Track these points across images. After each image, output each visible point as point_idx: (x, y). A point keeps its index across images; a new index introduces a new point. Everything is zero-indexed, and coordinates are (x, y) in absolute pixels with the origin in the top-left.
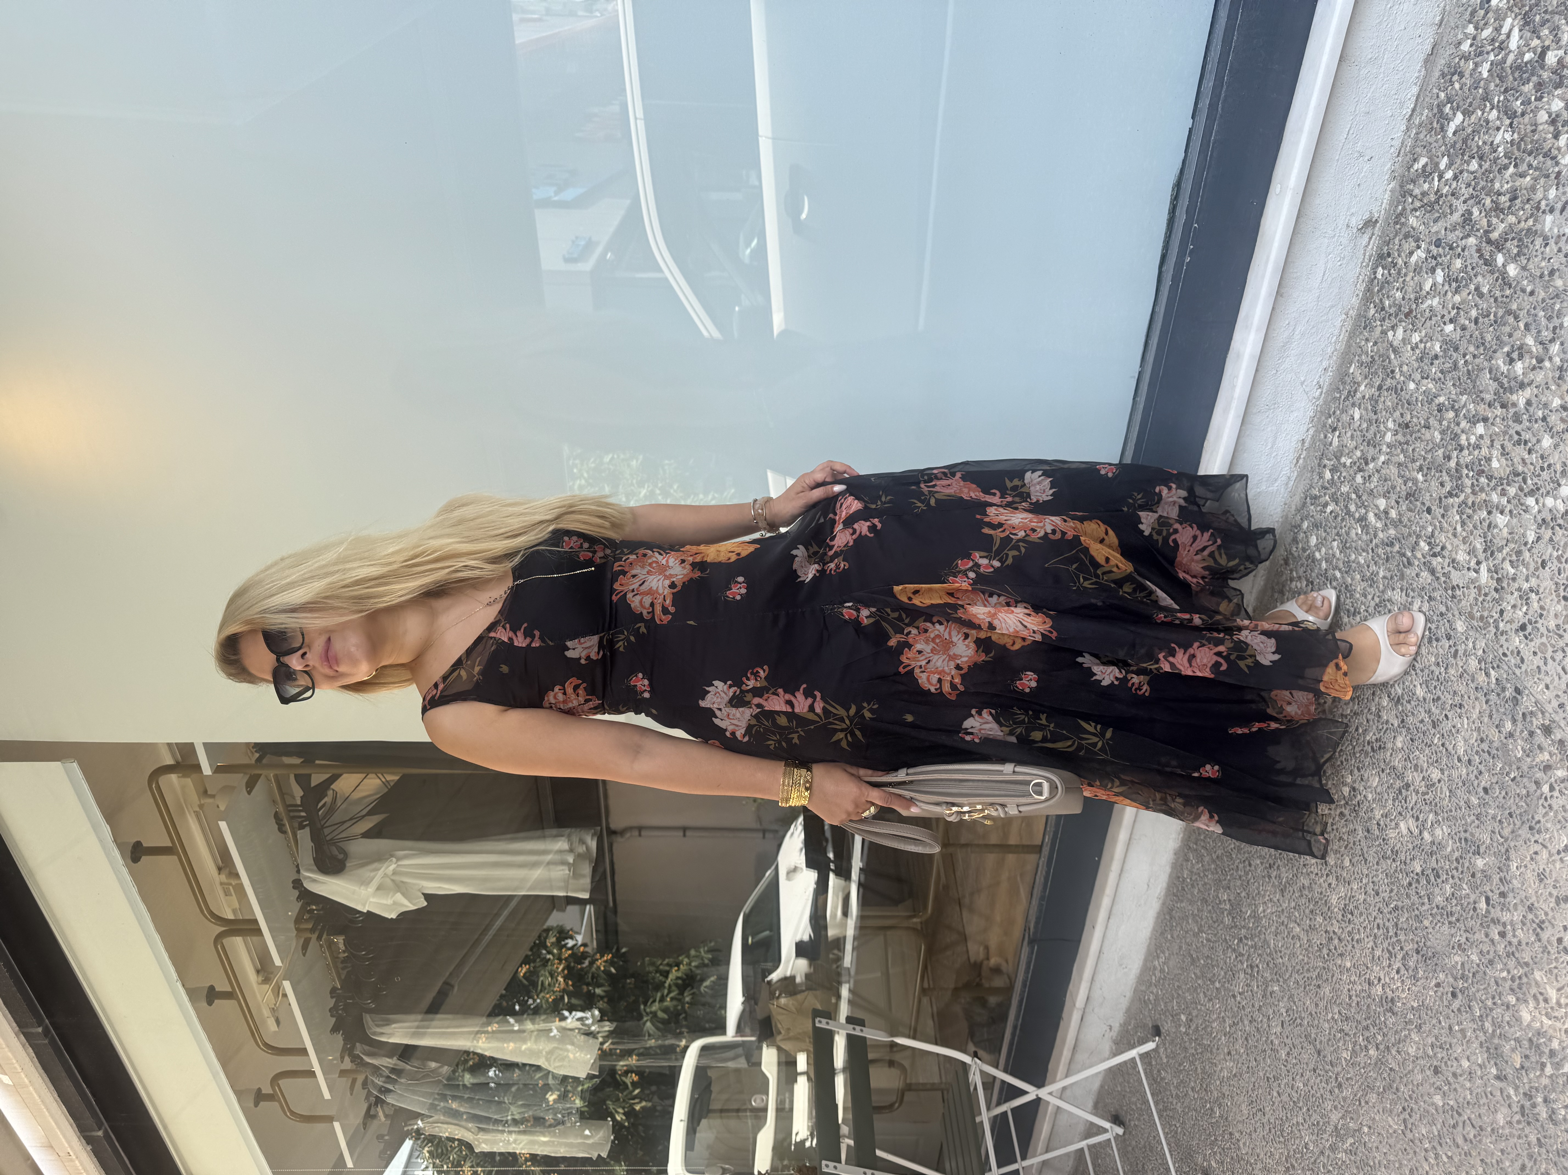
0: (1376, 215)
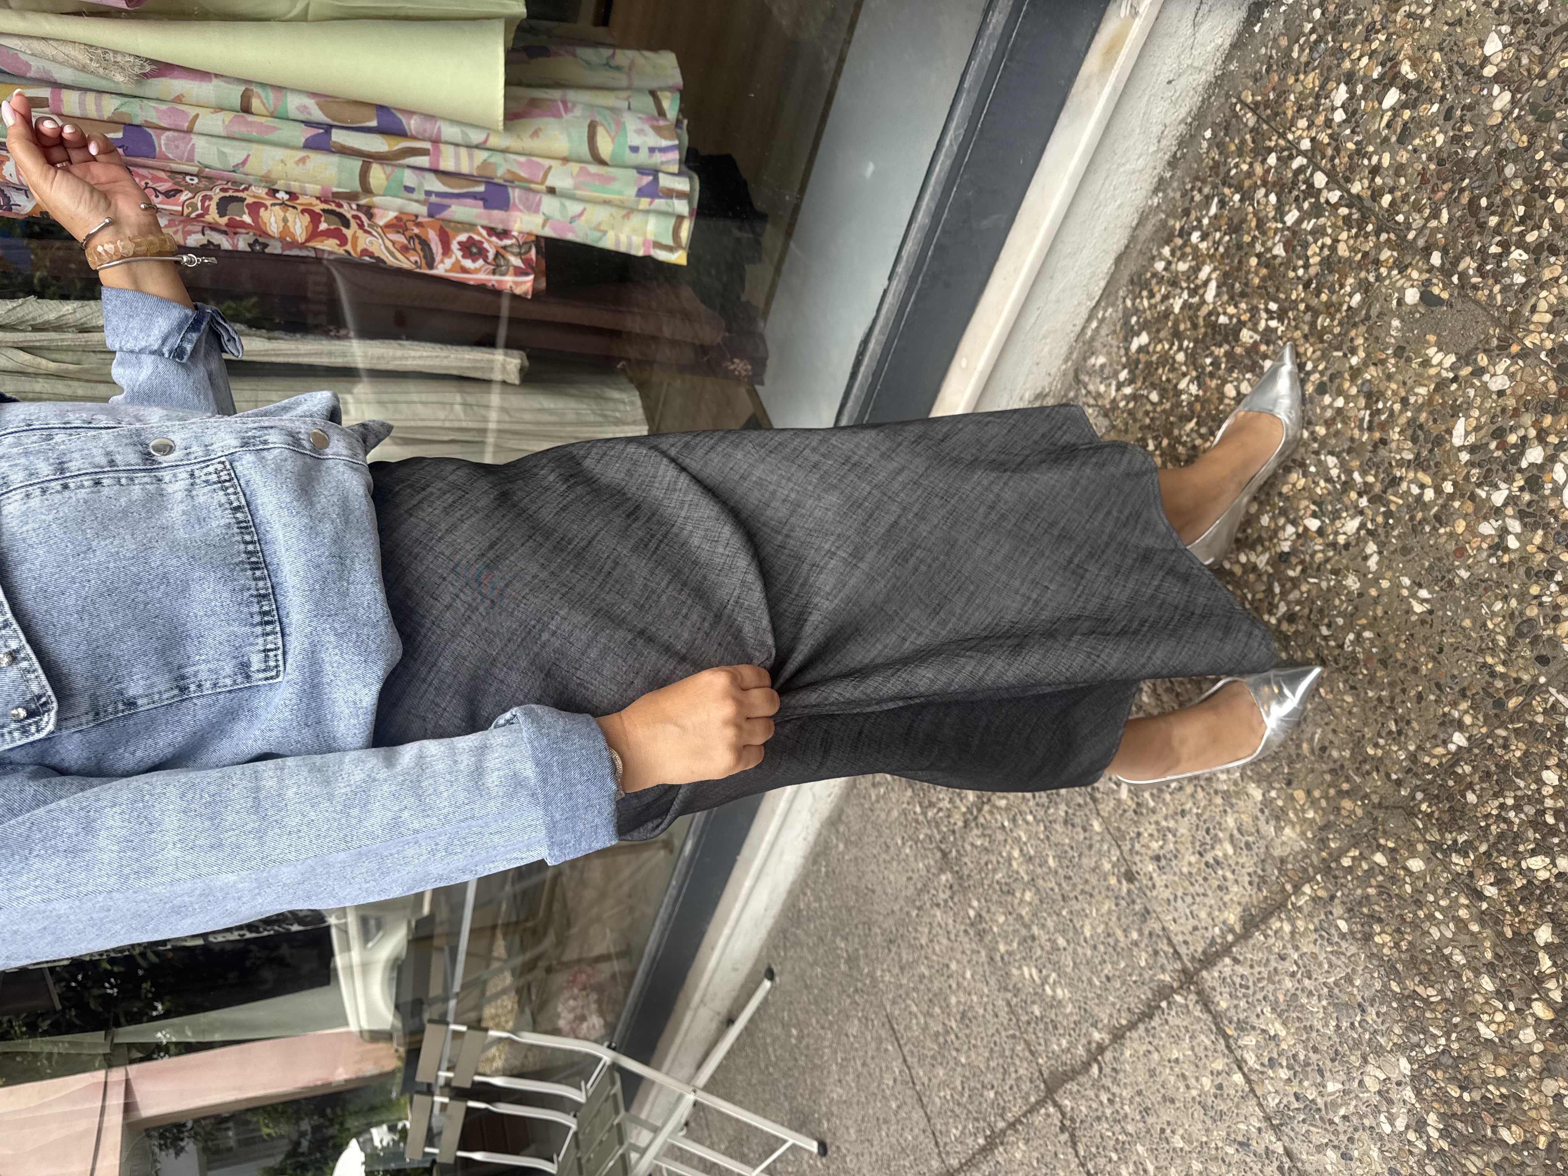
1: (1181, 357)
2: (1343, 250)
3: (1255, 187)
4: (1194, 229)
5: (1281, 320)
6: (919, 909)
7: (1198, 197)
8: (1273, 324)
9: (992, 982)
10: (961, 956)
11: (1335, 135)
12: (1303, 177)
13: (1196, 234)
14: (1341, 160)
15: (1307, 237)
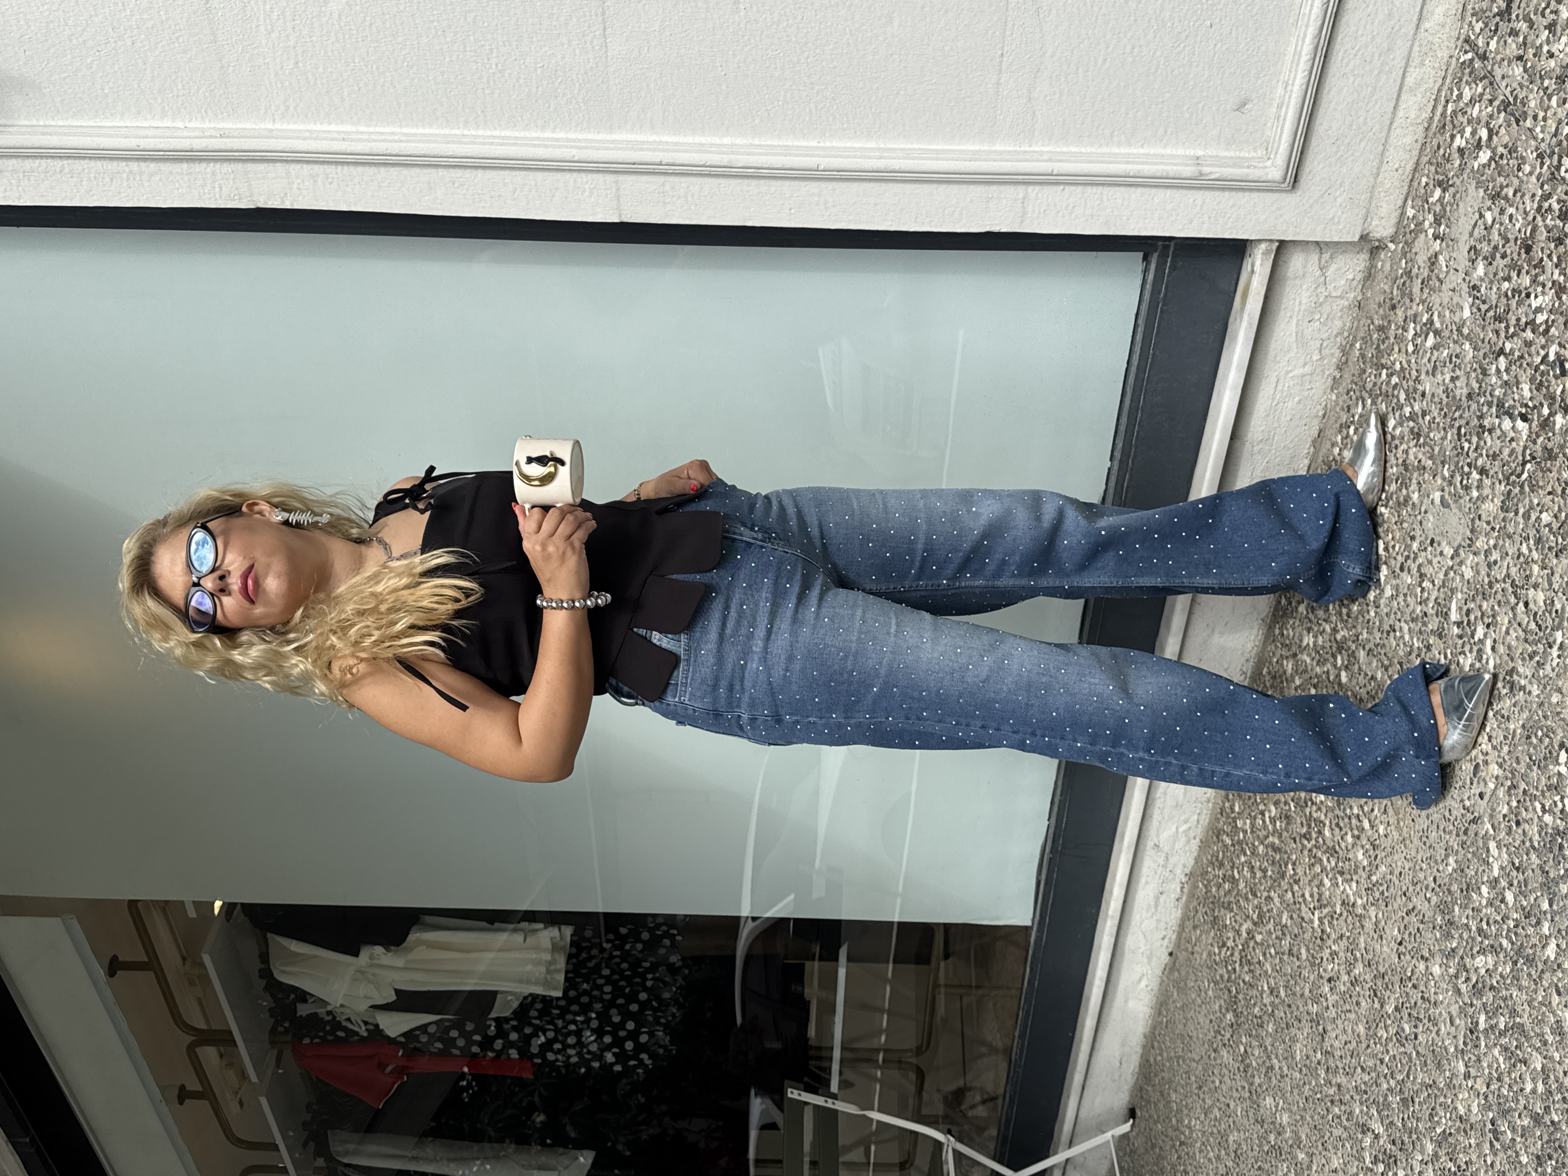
2: (1411, 457)
3: (1377, 396)
4: (1352, 422)
5: (1386, 506)
6: (1215, 1051)
7: (1354, 397)
8: (1383, 510)
9: (1251, 1114)
10: (1235, 1094)
11: (1409, 362)
12: (1396, 392)
13: (1352, 428)
14: (1411, 383)
15: (1397, 442)
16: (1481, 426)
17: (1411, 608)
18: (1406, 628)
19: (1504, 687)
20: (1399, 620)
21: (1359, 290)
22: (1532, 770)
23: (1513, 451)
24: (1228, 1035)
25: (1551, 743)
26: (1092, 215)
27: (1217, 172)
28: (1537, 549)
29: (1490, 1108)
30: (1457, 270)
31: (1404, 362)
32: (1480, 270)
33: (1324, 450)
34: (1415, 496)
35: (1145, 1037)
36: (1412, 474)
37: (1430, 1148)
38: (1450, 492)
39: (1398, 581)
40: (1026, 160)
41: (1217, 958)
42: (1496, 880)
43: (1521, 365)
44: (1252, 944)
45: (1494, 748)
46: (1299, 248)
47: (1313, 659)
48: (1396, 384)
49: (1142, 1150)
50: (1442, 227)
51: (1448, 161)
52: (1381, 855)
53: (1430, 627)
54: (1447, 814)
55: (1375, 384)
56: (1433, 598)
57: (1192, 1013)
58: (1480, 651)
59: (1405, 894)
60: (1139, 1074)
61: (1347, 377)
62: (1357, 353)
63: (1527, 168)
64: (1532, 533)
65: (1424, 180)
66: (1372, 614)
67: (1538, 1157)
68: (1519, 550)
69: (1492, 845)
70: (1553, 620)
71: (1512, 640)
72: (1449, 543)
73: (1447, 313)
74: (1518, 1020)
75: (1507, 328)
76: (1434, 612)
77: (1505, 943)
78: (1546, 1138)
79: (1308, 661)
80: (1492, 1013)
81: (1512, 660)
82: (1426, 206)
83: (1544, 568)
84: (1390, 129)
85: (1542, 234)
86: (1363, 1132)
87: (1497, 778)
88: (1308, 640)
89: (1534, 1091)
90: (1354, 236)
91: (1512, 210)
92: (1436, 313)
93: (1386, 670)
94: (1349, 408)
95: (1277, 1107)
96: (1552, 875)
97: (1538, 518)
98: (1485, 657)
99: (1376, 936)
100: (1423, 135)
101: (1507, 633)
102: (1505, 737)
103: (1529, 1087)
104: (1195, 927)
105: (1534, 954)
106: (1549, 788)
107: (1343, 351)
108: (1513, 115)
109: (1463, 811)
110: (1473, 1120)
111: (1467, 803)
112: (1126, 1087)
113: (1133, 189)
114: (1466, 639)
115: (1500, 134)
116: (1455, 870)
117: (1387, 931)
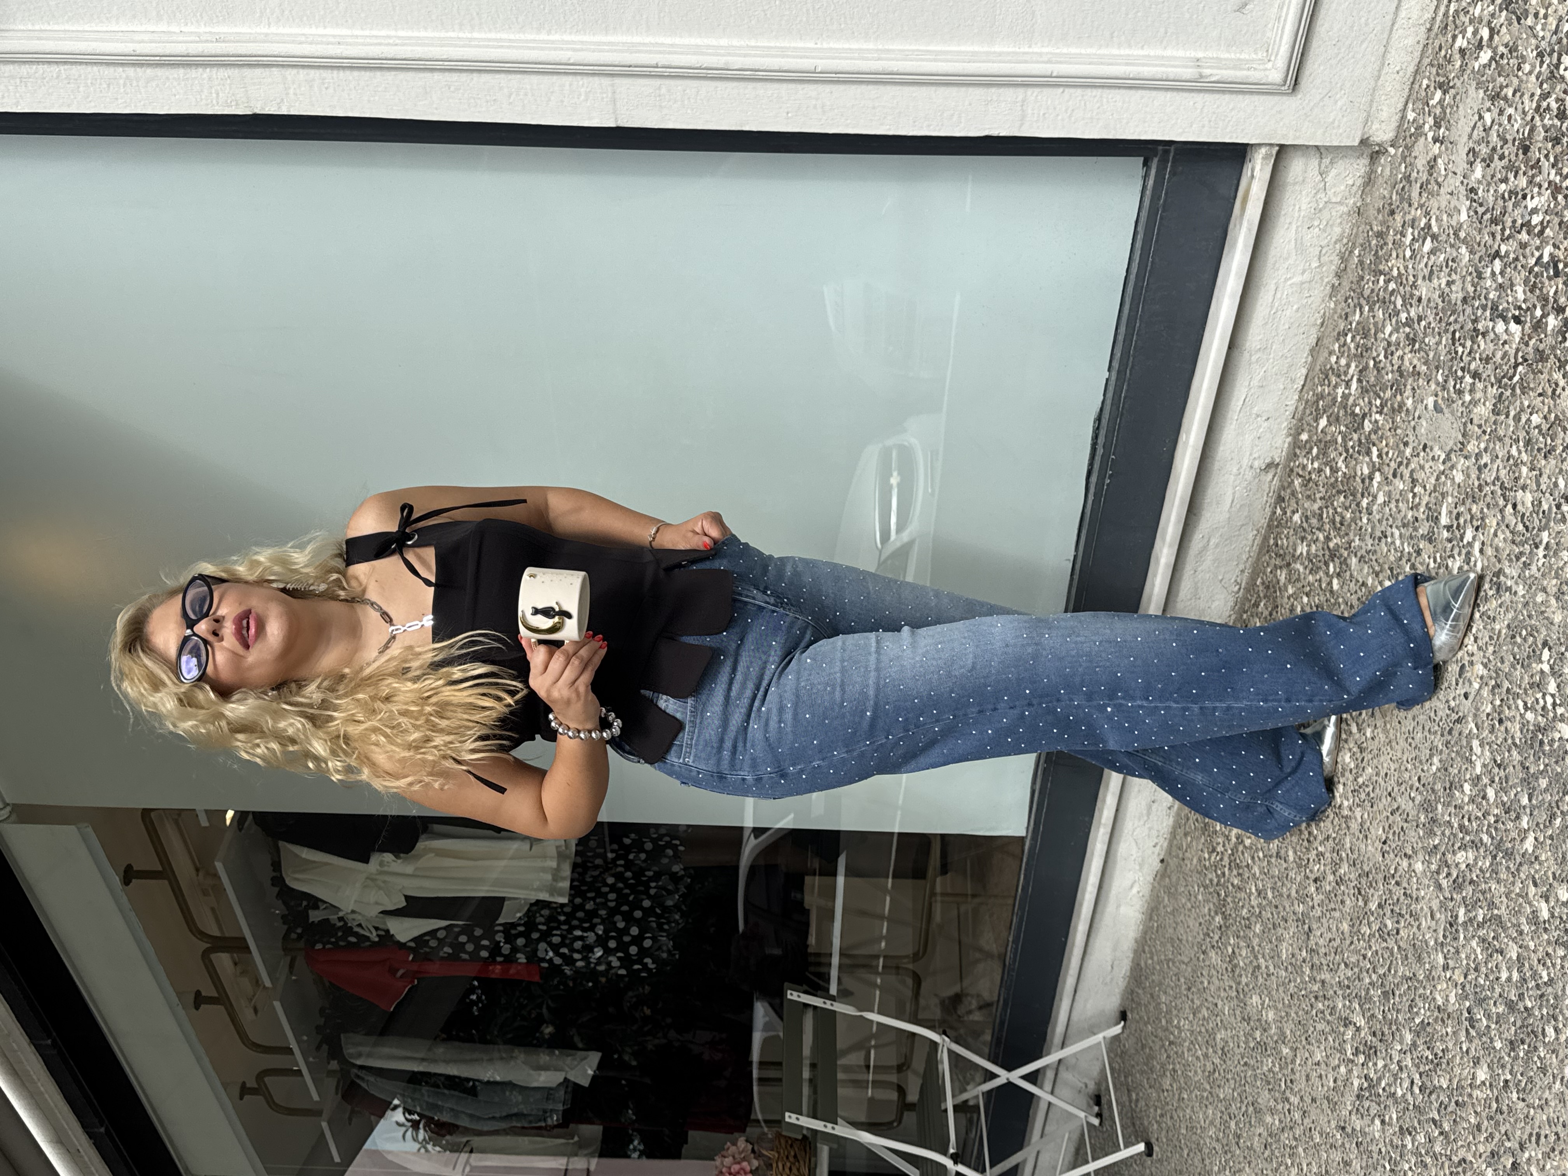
0: (1277, 460)
1: (1340, 439)
2: (1407, 363)
3: (1374, 303)
4: (1349, 330)
5: (1381, 413)
6: (1204, 953)
7: (1352, 305)
8: (1378, 416)
9: (1238, 1012)
10: (1223, 994)
11: (1406, 268)
12: (1393, 298)
13: (1350, 335)
14: (1408, 289)
15: (1393, 348)
16: (1475, 330)
17: (1402, 514)
18: (1397, 533)
19: (1491, 589)
20: (1391, 526)
21: (1358, 196)
22: (1516, 669)
23: (1505, 354)
24: (1216, 937)
25: (1535, 642)
26: (1092, 118)
27: (1218, 74)
28: (1526, 451)
29: (1466, 998)
30: (1455, 173)
31: (1402, 268)
32: (1478, 171)
33: (1321, 359)
34: (1409, 403)
35: (1136, 941)
36: (1406, 381)
37: (1408, 1037)
38: (1443, 397)
39: (1391, 488)
40: (1026, 62)
41: (1207, 863)
42: (1478, 778)
43: (1516, 267)
44: (1241, 848)
45: (1480, 648)
46: (1299, 153)
47: (1306, 568)
48: (1394, 290)
49: (1133, 1051)
50: (1442, 130)
51: (1449, 62)
52: (1368, 756)
53: (1421, 532)
54: (1432, 715)
55: (1373, 291)
56: (1424, 503)
57: (1182, 917)
58: (1468, 554)
59: (1390, 795)
60: (1130, 977)
61: (1346, 285)
62: (1356, 260)
63: (1527, 68)
64: (1522, 434)
65: (1425, 82)
66: (1365, 520)
67: (1511, 1042)
68: (1508, 452)
69: (1475, 743)
70: (1540, 521)
71: (1499, 542)
72: (1441, 448)
73: (1445, 217)
74: (1496, 912)
75: (1503, 230)
76: (1424, 517)
77: (1485, 838)
78: (1519, 1024)
79: (1302, 570)
80: (1471, 907)
81: (1499, 561)
82: (1427, 109)
83: (1532, 469)
84: (1391, 30)
85: (1540, 134)
86: (1345, 1026)
87: (1482, 678)
88: (1302, 549)
89: (1509, 979)
90: (1354, 140)
91: (1511, 111)
92: (1434, 217)
93: (1377, 575)
94: (1346, 314)
95: (1262, 1005)
96: (1532, 771)
97: (1529, 420)
98: (1473, 559)
99: (1361, 836)
100: (1425, 36)
101: (1495, 535)
102: (1491, 638)
103: (1504, 975)
104: (1186, 835)
105: (1513, 848)
106: (1532, 685)
107: (1342, 258)
108: (1514, 13)
109: (1448, 712)
110: (1450, 1010)
111: (1452, 704)
112: (1117, 990)
113: (1132, 92)
114: (1455, 543)
115: (1501, 34)
116: (1439, 770)
117: (1372, 830)
